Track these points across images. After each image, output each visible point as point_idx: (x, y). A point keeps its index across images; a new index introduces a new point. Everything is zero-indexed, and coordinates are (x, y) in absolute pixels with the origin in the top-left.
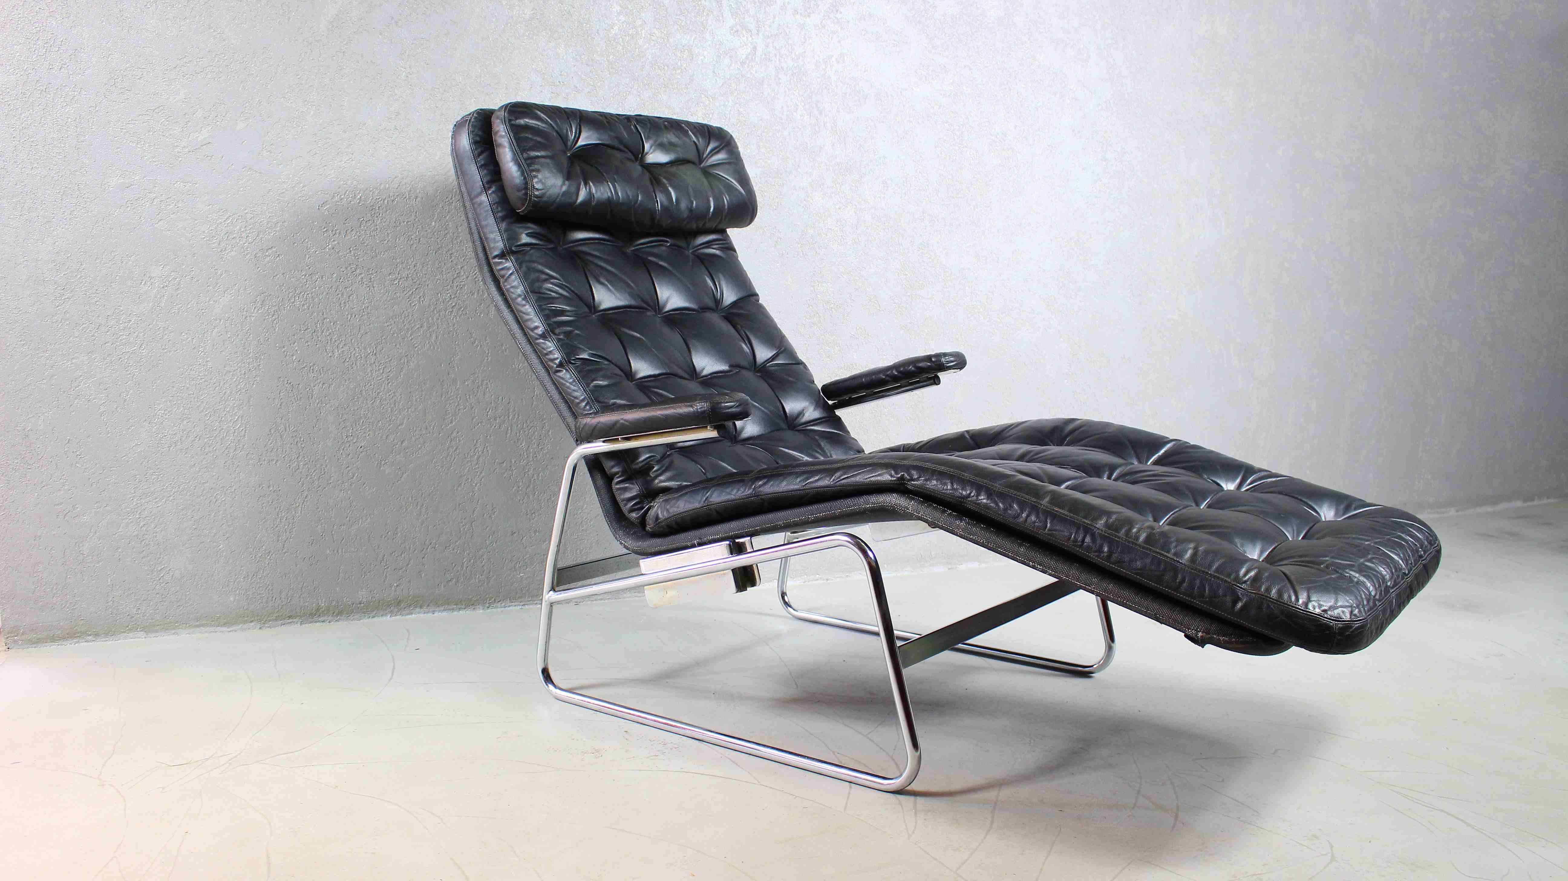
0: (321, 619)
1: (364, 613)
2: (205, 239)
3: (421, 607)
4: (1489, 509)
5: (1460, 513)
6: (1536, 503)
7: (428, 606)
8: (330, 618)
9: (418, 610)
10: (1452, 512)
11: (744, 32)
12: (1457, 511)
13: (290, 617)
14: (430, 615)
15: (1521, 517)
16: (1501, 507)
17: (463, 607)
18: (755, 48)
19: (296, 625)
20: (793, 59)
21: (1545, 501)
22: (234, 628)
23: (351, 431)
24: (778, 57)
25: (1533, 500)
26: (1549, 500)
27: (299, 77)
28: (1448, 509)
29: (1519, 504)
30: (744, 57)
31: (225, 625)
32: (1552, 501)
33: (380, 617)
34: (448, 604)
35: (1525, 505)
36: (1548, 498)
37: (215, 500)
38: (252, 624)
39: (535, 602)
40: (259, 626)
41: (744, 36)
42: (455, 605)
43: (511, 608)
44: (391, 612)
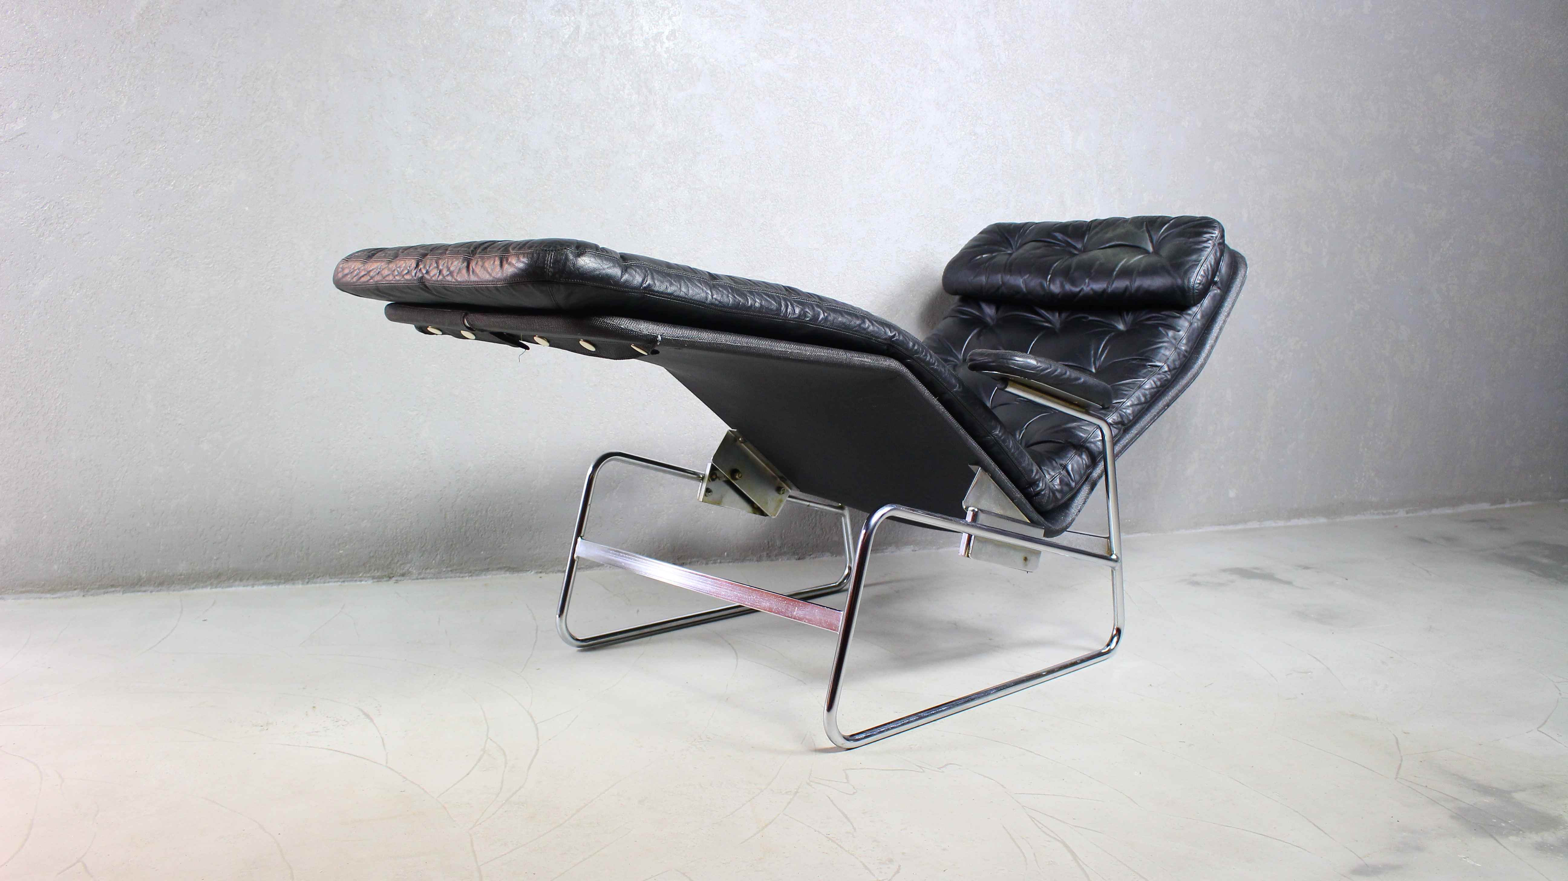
0: (144, 589)
1: (184, 584)
2: (23, 225)
3: (241, 580)
4: (1448, 511)
5: (1410, 515)
6: (1507, 505)
7: (248, 579)
8: (152, 588)
9: (237, 583)
10: (1402, 513)
11: (567, 12)
12: (1407, 513)
13: (112, 586)
14: (249, 588)
15: (1473, 521)
16: (1462, 509)
17: (283, 581)
18: (578, 28)
19: (118, 595)
20: (619, 38)
21: (1519, 504)
22: (58, 595)
23: (169, 409)
24: (603, 35)
25: (1504, 502)
26: (1524, 504)
27: (111, 68)
28: (1396, 511)
29: (1485, 506)
30: (566, 36)
31: (49, 592)
32: (1529, 503)
33: (201, 589)
34: (268, 579)
35: (1494, 507)
36: (1523, 500)
37: (38, 473)
38: (76, 592)
39: (355, 579)
40: (82, 594)
41: (565, 16)
42: (274, 579)
43: (331, 584)
44: (211, 584)
